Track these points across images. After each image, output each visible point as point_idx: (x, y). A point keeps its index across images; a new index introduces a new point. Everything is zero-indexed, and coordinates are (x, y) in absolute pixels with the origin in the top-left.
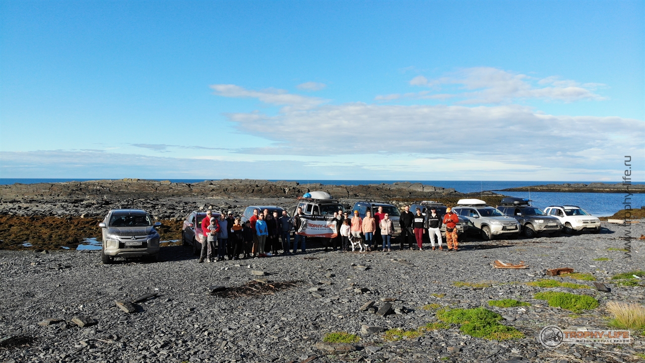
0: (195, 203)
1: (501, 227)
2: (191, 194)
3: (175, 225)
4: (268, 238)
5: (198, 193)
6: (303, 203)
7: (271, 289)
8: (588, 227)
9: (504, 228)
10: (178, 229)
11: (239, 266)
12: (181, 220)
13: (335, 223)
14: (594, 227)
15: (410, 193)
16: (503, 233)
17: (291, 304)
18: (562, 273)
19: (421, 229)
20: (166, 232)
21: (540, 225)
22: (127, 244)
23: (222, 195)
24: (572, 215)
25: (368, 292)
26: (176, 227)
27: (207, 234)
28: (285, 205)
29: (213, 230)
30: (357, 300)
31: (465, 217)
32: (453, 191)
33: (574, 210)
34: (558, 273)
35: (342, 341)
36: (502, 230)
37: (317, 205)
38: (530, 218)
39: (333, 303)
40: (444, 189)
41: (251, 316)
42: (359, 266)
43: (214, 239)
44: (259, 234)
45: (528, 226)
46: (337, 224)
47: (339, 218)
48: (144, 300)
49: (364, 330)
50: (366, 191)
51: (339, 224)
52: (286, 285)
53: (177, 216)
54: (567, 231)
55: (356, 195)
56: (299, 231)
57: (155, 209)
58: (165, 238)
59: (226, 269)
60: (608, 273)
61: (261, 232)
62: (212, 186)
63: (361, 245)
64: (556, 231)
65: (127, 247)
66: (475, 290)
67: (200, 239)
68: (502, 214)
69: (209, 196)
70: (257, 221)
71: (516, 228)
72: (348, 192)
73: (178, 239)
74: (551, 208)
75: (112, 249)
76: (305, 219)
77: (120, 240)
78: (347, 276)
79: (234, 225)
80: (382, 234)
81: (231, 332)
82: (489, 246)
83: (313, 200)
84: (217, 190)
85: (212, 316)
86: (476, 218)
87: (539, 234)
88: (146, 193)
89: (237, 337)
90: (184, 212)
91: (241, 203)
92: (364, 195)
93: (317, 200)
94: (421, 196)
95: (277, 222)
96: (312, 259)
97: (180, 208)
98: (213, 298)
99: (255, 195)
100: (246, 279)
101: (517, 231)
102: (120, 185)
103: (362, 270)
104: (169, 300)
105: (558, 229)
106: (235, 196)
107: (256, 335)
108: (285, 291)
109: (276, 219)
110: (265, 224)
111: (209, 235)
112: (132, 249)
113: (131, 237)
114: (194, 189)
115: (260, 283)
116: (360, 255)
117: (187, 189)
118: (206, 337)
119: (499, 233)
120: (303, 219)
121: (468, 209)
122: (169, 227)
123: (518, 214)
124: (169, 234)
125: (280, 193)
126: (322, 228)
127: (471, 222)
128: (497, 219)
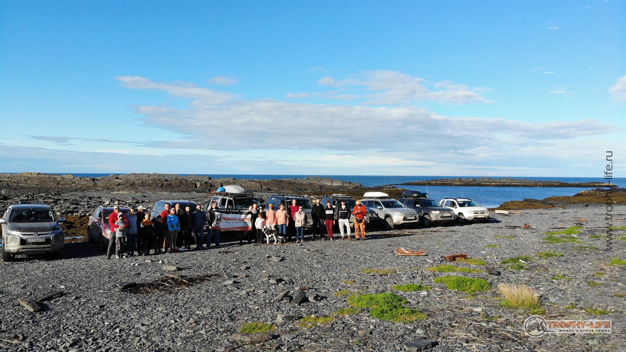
0: (101, 198)
1: (402, 217)
2: (95, 189)
3: (79, 221)
4: (180, 233)
5: (103, 188)
6: (217, 197)
7: (185, 284)
8: (478, 217)
9: (405, 219)
10: (82, 225)
11: (150, 261)
12: (85, 216)
13: (250, 216)
14: (484, 217)
15: (321, 187)
16: (404, 223)
17: (206, 298)
18: (457, 259)
19: (331, 221)
20: (69, 228)
21: (437, 215)
22: (29, 241)
23: (129, 190)
24: (464, 206)
25: (283, 282)
26: (80, 222)
27: (115, 229)
28: (196, 200)
29: (121, 226)
30: (273, 290)
31: (371, 208)
32: (359, 185)
33: (466, 202)
34: (453, 258)
35: (258, 331)
36: (403, 220)
37: (232, 199)
38: (427, 209)
39: (249, 295)
40: (350, 183)
41: (165, 311)
42: (273, 257)
43: (122, 234)
44: (170, 229)
45: (426, 216)
46: (252, 217)
47: (254, 211)
48: (49, 299)
49: (279, 319)
50: (279, 185)
51: (254, 218)
52: (200, 279)
53: (80, 211)
54: (459, 221)
55: (269, 189)
56: (213, 225)
57: (57, 204)
58: (68, 234)
59: (136, 265)
60: (497, 258)
61: (173, 227)
62: (118, 180)
63: (276, 237)
64: (451, 221)
65: (29, 244)
66: (381, 276)
67: (107, 235)
68: (403, 205)
69: (115, 191)
70: (169, 215)
71: (416, 219)
72: (262, 186)
73: (82, 235)
74: (446, 200)
75: (13, 246)
76: (219, 213)
77: (21, 236)
78: (261, 268)
79: (144, 220)
80: (296, 226)
81: (144, 328)
82: (392, 235)
83: (227, 194)
84: (124, 184)
85: (124, 313)
86: (380, 209)
87: (436, 224)
88: (47, 187)
89: (151, 333)
90: (88, 207)
91: (149, 198)
92: (277, 189)
93: (232, 195)
94: (330, 190)
95: (189, 216)
96: (227, 253)
97: (84, 204)
98: (123, 295)
99: (165, 190)
100: (158, 274)
101: (417, 221)
102: (19, 179)
103: (277, 261)
104: (77, 298)
105: (452, 219)
106: (142, 191)
107: (170, 329)
108: (199, 285)
109: (188, 213)
110: (177, 218)
111: (117, 230)
112: (34, 246)
113: (33, 233)
114: (99, 183)
115: (173, 279)
116: (274, 247)
117: (91, 184)
118: (117, 335)
119: (400, 223)
120: (216, 213)
121: (373, 201)
122: (73, 223)
123: (417, 205)
124: (72, 230)
125: (191, 187)
126: (237, 221)
127: (375, 213)
128: (398, 210)
